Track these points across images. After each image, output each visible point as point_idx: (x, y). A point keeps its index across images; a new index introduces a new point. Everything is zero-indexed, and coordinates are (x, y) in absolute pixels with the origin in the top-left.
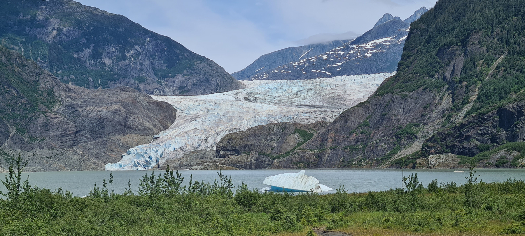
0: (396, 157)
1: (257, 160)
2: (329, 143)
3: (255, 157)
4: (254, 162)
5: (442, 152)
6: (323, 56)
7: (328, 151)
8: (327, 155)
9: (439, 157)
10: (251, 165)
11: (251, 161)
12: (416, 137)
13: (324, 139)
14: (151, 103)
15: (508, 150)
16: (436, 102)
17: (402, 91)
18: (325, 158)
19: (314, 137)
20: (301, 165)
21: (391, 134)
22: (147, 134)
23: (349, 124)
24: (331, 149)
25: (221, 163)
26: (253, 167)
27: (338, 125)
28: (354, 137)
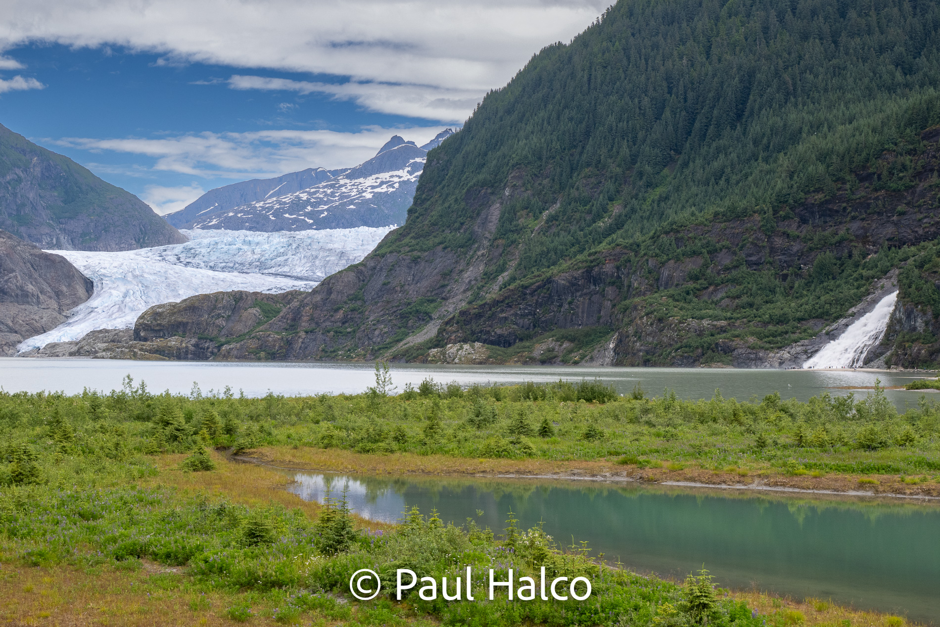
0: (401, 346)
1: (196, 345)
2: (303, 324)
3: (193, 341)
4: (191, 348)
5: (465, 341)
6: (301, 195)
7: (302, 334)
8: (300, 340)
9: (462, 348)
10: (187, 353)
11: (187, 347)
12: (431, 318)
13: (296, 316)
14: (35, 255)
15: (557, 341)
16: (461, 268)
17: (412, 251)
18: (298, 345)
19: (281, 314)
20: (262, 354)
21: (395, 312)
22: (28, 303)
23: (333, 296)
24: (307, 332)
25: (141, 350)
26: (190, 356)
27: (318, 298)
28: (340, 315)
